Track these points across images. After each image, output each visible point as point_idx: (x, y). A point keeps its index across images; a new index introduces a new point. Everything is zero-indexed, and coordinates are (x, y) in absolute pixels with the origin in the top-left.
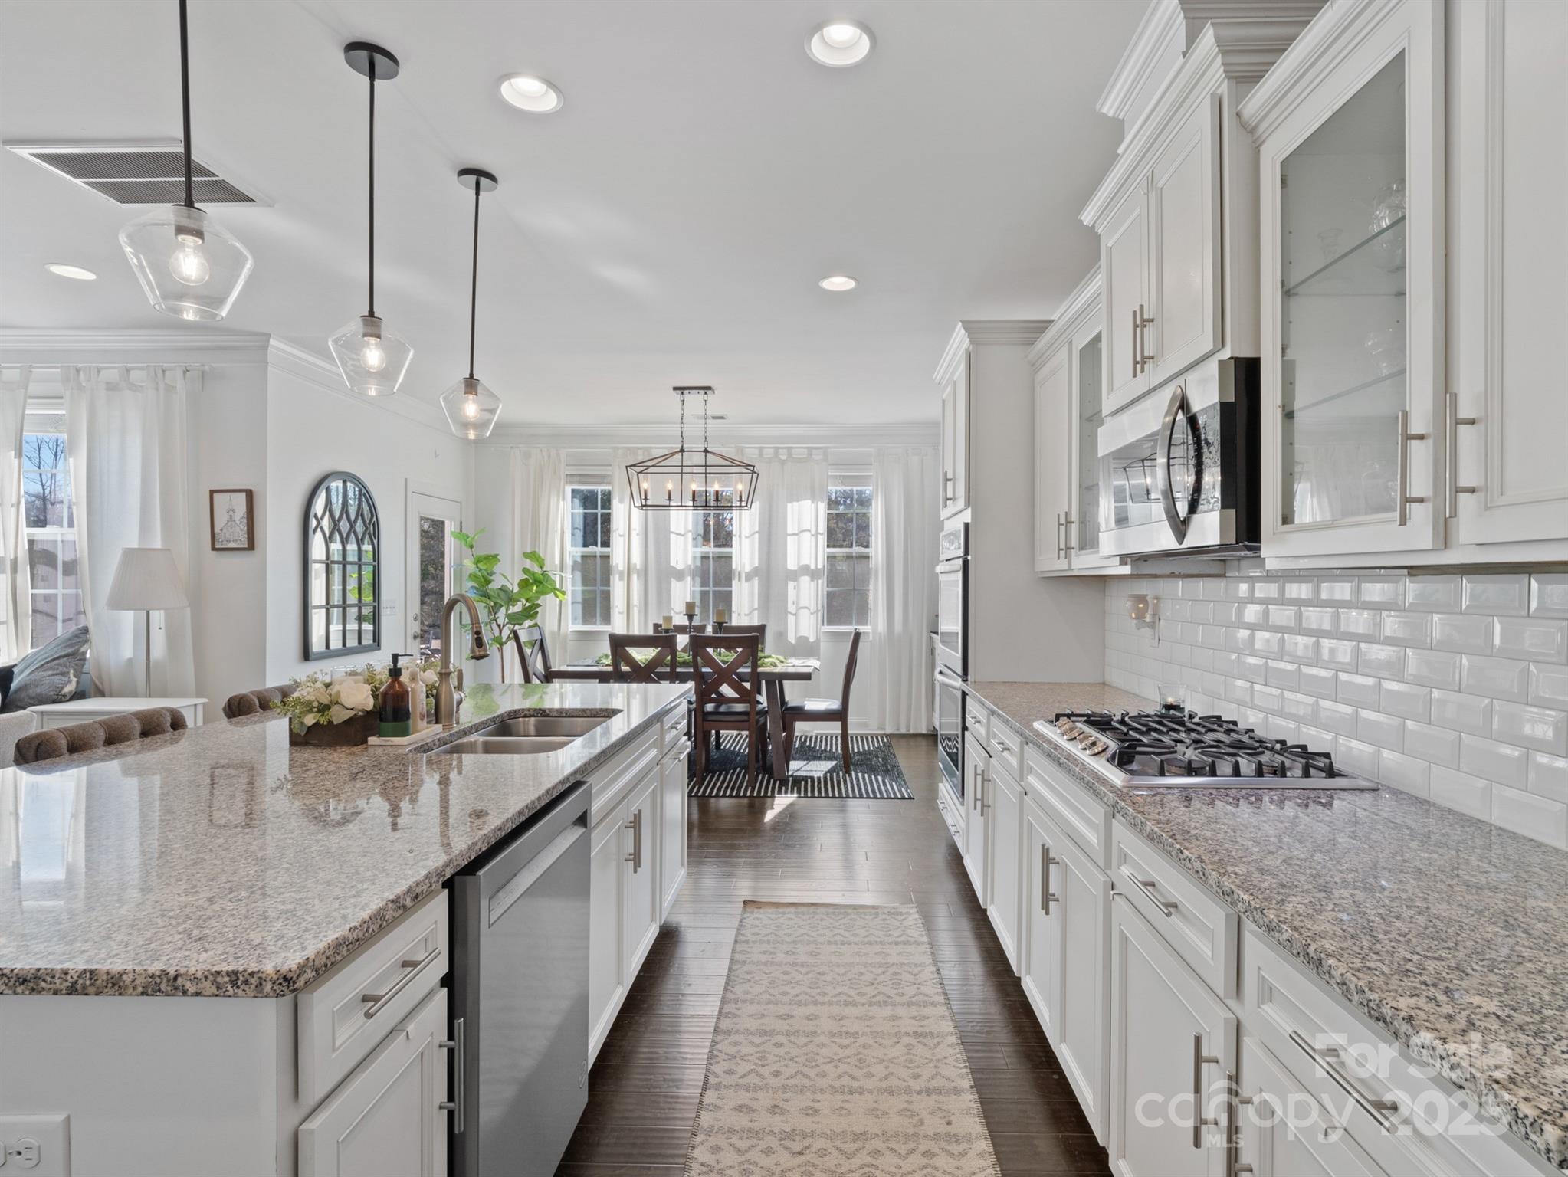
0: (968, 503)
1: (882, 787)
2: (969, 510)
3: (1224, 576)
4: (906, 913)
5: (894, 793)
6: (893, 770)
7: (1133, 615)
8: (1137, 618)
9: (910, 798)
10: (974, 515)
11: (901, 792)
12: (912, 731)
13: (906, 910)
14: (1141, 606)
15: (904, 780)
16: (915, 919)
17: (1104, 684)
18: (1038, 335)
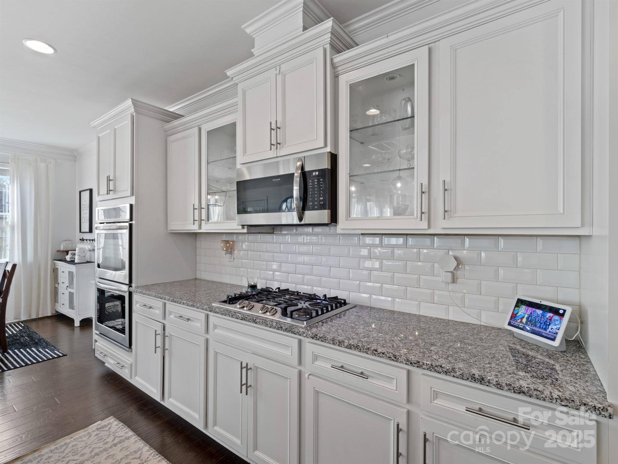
0: (132, 194)
1: (40, 354)
2: (134, 197)
3: (273, 233)
4: (108, 424)
5: (51, 355)
6: (40, 342)
7: (225, 249)
8: (226, 250)
9: (64, 355)
10: (137, 200)
11: (55, 354)
12: (40, 316)
13: (108, 422)
14: (228, 245)
15: (53, 346)
16: (116, 425)
17: (196, 279)
18: (173, 119)
